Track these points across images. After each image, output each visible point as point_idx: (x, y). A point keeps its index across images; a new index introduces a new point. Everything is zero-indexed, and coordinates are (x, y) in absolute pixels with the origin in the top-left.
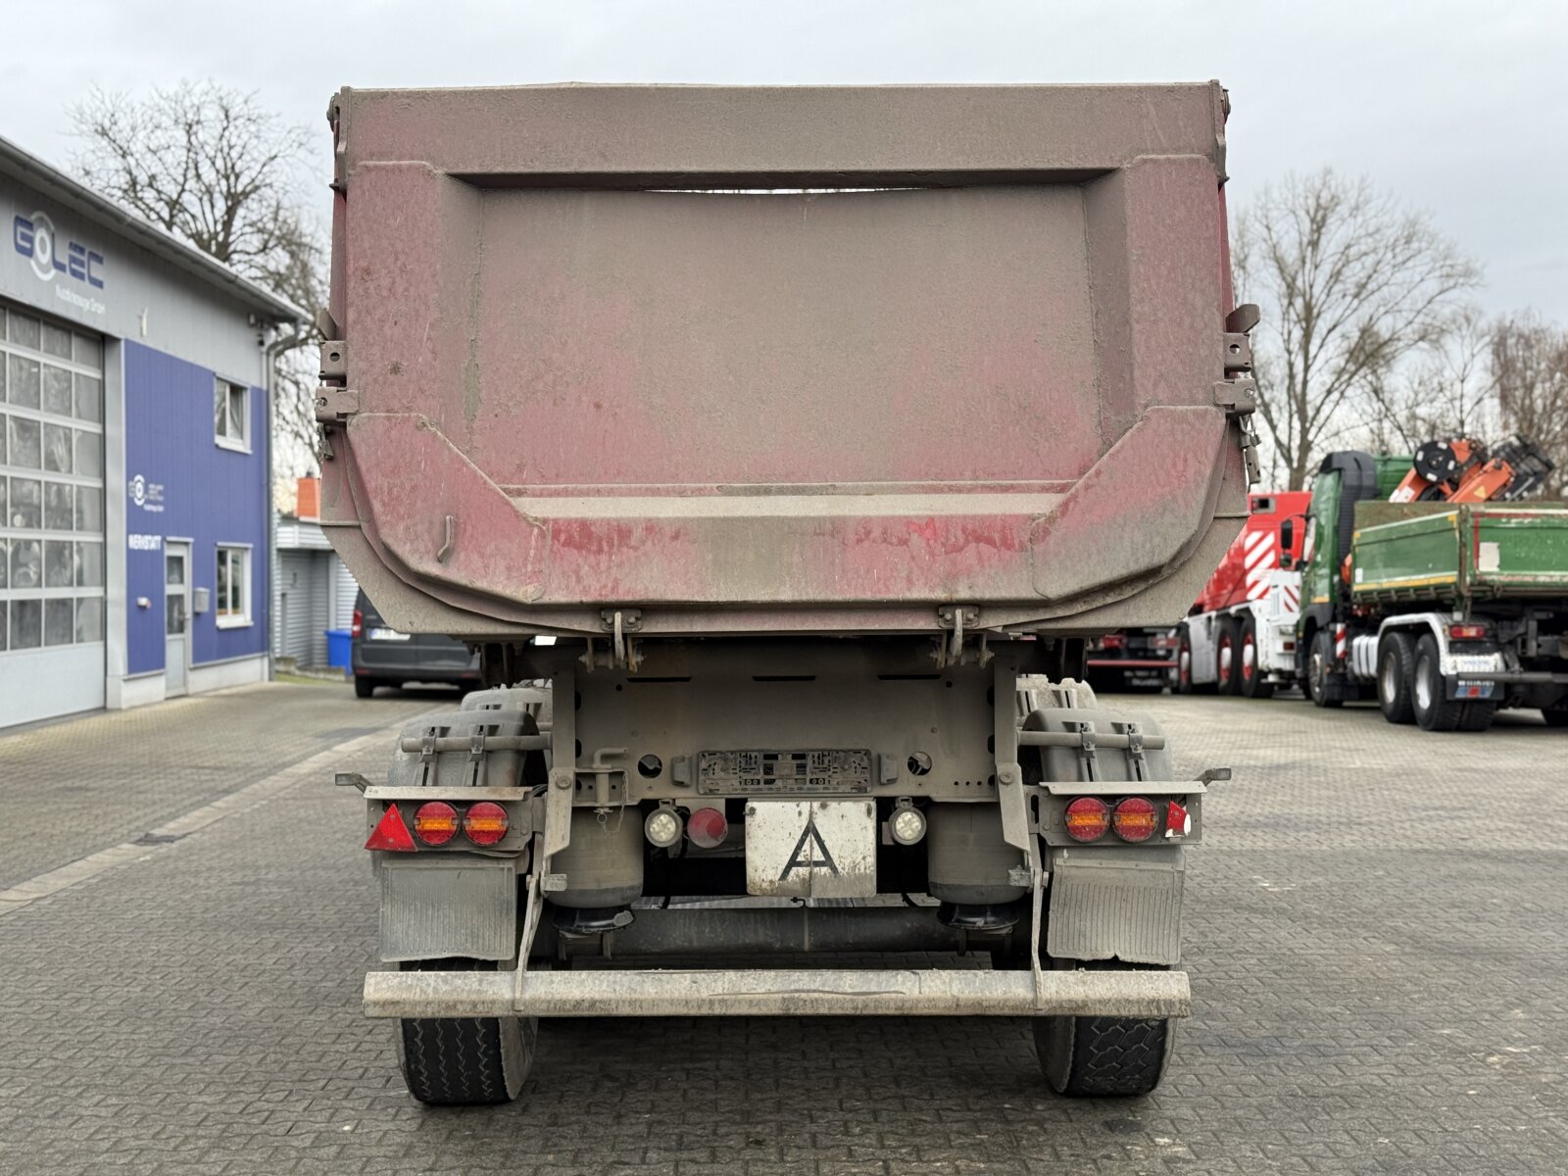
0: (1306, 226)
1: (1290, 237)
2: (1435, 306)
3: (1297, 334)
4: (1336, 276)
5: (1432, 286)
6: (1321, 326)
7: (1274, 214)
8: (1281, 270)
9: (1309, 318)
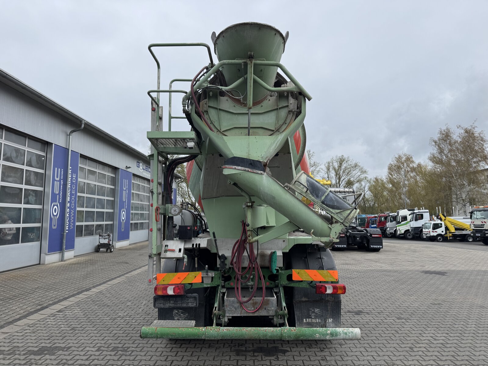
0: (339, 164)
1: (336, 165)
2: (360, 177)
3: (338, 181)
4: (344, 172)
5: (359, 174)
6: (342, 179)
7: (334, 162)
8: (335, 171)
9: (339, 179)
